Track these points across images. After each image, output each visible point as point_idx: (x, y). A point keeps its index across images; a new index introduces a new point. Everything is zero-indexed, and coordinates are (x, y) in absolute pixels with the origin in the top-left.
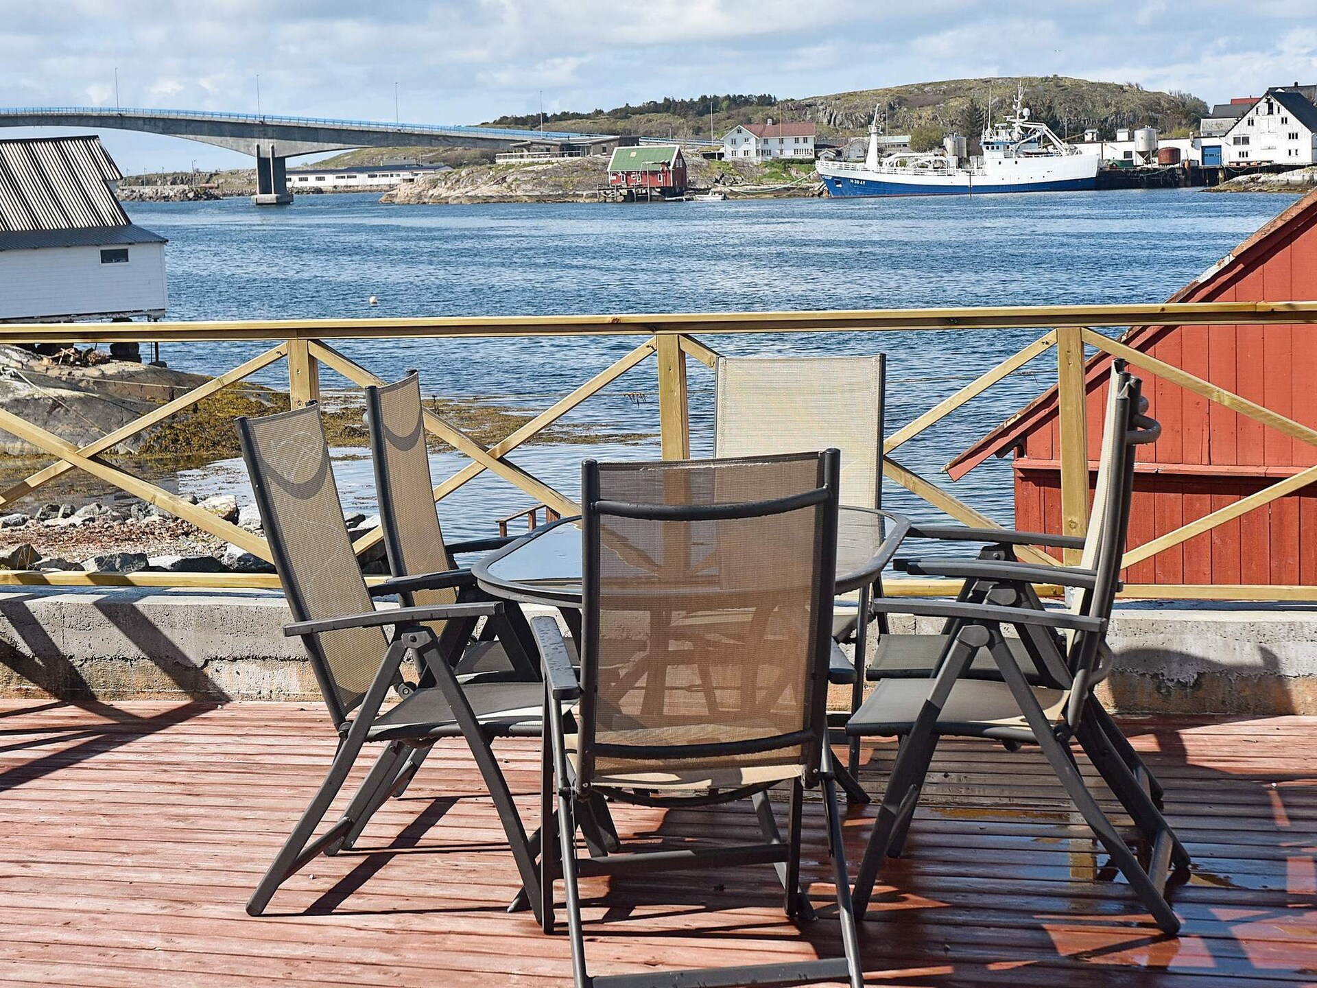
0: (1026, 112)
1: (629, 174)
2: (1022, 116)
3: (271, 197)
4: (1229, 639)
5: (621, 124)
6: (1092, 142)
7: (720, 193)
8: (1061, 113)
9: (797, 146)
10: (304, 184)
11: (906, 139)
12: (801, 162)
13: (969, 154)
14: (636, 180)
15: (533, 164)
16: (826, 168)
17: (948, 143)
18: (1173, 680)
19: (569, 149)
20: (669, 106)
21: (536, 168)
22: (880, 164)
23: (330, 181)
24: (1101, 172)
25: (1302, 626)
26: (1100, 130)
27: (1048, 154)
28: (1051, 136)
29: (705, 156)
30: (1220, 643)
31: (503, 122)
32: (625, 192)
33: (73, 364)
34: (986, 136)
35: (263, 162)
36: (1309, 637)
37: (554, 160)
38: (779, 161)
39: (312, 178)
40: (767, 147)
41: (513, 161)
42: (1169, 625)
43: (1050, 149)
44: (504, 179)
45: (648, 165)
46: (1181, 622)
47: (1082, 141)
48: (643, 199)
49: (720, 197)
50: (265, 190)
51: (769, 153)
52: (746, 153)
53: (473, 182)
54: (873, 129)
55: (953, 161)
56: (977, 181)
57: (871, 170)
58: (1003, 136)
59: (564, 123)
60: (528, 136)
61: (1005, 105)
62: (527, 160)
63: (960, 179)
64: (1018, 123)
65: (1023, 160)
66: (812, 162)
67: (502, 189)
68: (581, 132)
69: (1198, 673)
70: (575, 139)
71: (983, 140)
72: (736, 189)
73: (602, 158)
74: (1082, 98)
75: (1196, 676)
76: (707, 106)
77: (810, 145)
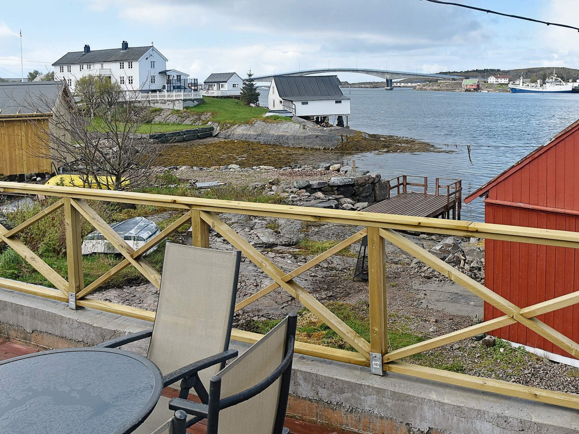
0: (556, 75)
1: (467, 85)
2: (555, 76)
3: (389, 88)
4: (446, 413)
5: (466, 74)
6: (571, 82)
7: (487, 90)
8: (565, 76)
9: (505, 81)
10: (397, 85)
11: (529, 80)
12: (505, 84)
13: (543, 84)
14: (468, 87)
15: (446, 82)
16: (511, 86)
17: (538, 81)
18: (416, 428)
19: (454, 79)
20: (477, 71)
21: (446, 83)
22: (523, 85)
23: (402, 84)
24: (573, 89)
25: (484, 413)
26: (573, 80)
27: (561, 85)
28: (562, 81)
29: (484, 82)
30: (441, 414)
31: (441, 73)
32: (466, 89)
33: (324, 127)
34: (547, 80)
35: (387, 80)
36: (488, 420)
37: (451, 82)
38: (500, 84)
39: (399, 84)
40: (498, 81)
41: (441, 82)
42: (415, 398)
43: (561, 83)
44: (439, 85)
45: (471, 84)
46: (422, 398)
47: (569, 82)
48: (470, 91)
49: (487, 91)
50: (388, 86)
51: (498, 82)
52: (493, 82)
53: (433, 86)
54: (521, 78)
55: (539, 86)
56: (544, 90)
57: (521, 87)
58: (551, 80)
59: (454, 74)
60: (445, 76)
61: (551, 74)
62: (445, 82)
63: (541, 90)
64: (554, 78)
65: (555, 86)
66: (508, 84)
67: (439, 88)
68: (457, 76)
69: (429, 427)
70: (455, 77)
71: (546, 81)
72: (491, 90)
73: (461, 81)
74: (570, 72)
75: (428, 429)
76: (486, 71)
77: (508, 80)
